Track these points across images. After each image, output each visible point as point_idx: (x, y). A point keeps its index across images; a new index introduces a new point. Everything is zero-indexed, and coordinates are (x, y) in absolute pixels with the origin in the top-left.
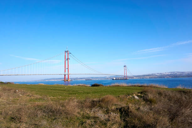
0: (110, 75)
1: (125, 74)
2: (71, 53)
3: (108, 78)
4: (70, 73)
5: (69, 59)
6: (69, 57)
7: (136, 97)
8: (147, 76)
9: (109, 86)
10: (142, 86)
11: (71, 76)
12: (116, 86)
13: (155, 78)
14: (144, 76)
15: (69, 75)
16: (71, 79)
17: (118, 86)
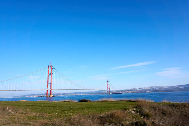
0: (92, 91)
1: (109, 89)
2: (54, 68)
3: (91, 93)
4: (52, 88)
5: (52, 74)
6: (53, 72)
7: (133, 112)
8: (129, 90)
9: (97, 101)
10: (129, 101)
11: (53, 92)
12: (104, 101)
13: (136, 92)
14: (126, 91)
15: (52, 91)
16: (53, 94)
17: (106, 101)
